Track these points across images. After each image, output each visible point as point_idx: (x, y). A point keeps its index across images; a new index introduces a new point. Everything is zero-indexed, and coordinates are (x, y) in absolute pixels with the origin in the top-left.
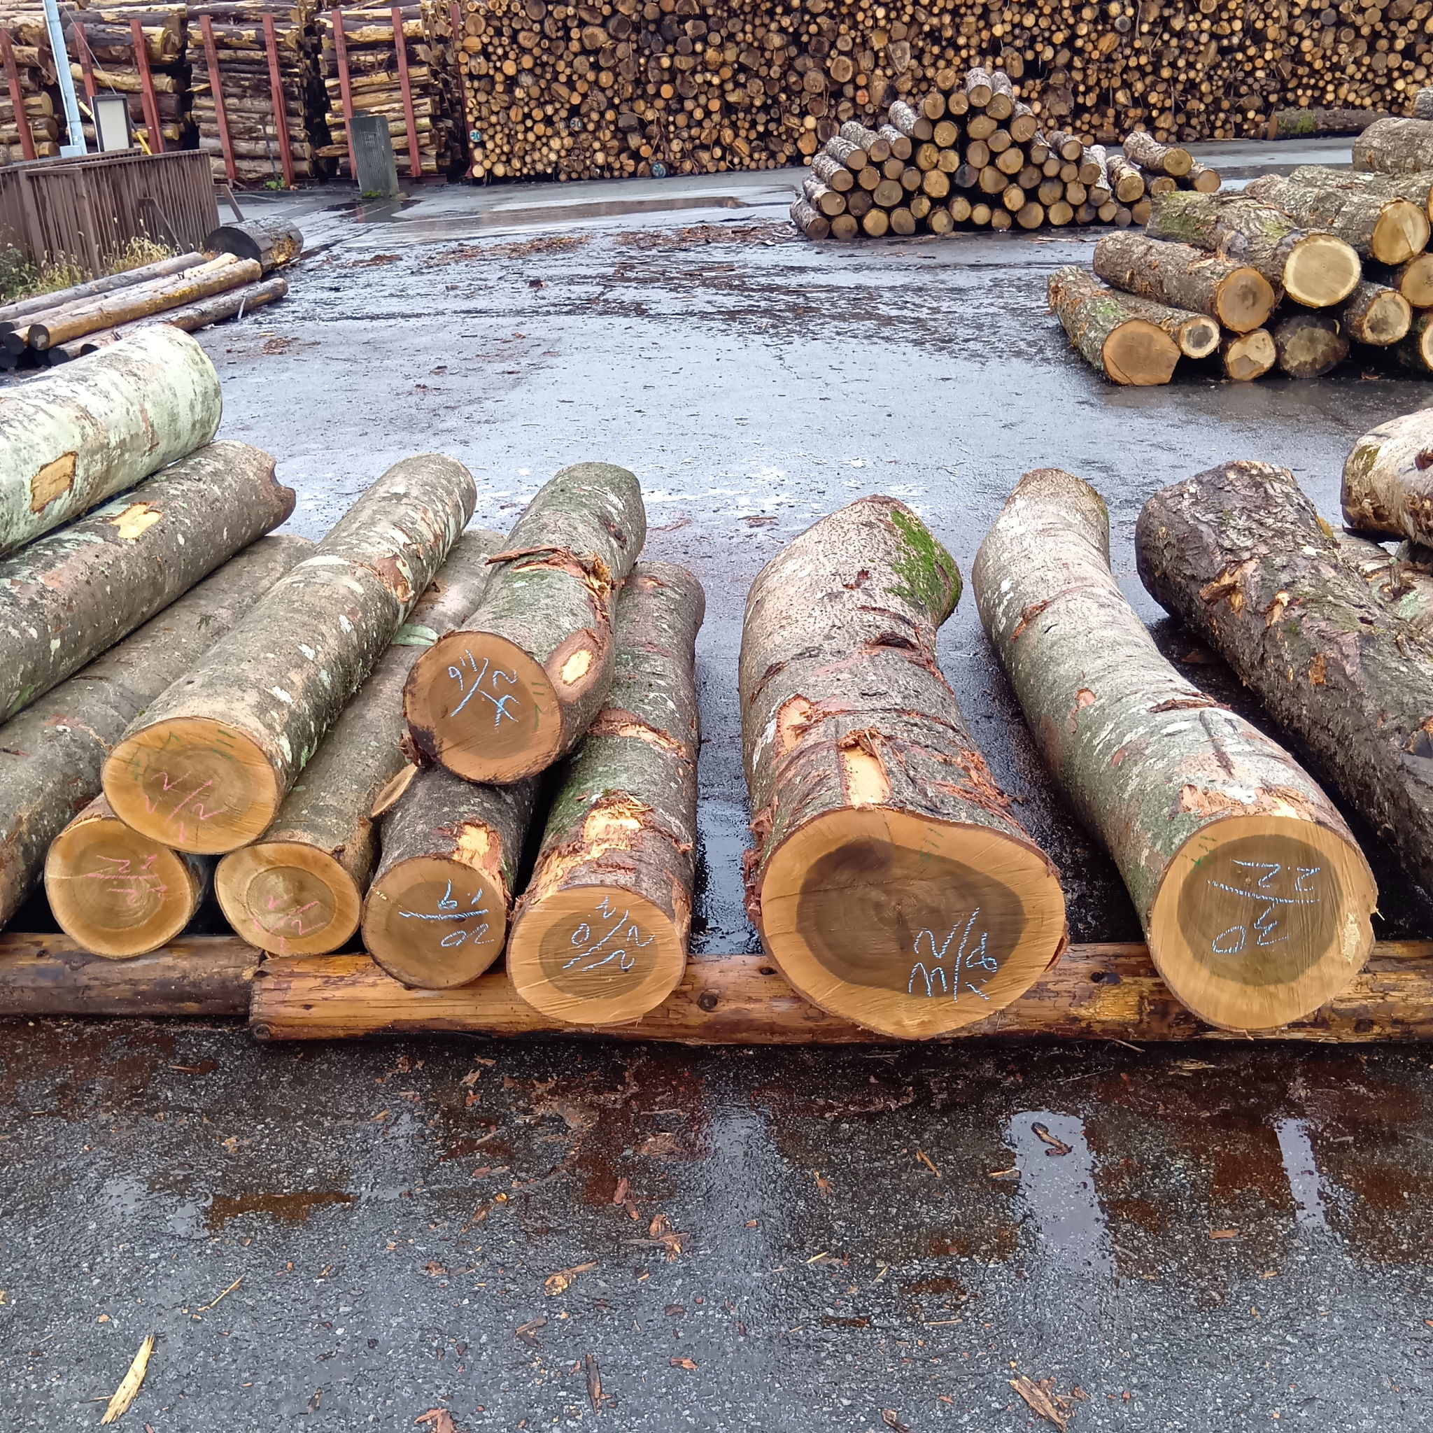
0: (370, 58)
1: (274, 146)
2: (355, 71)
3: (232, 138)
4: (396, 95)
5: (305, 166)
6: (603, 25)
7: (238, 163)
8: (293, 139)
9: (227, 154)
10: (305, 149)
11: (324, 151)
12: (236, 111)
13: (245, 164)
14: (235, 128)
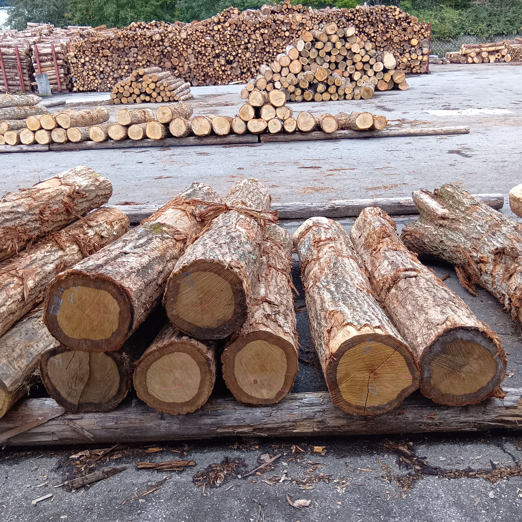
0: (46, 58)
1: (18, 82)
2: (41, 61)
3: (7, 80)
4: (54, 68)
5: (28, 88)
6: (109, 49)
7: (9, 87)
8: (24, 80)
10: (28, 83)
12: (9, 72)
13: (11, 87)
14: (8, 77)
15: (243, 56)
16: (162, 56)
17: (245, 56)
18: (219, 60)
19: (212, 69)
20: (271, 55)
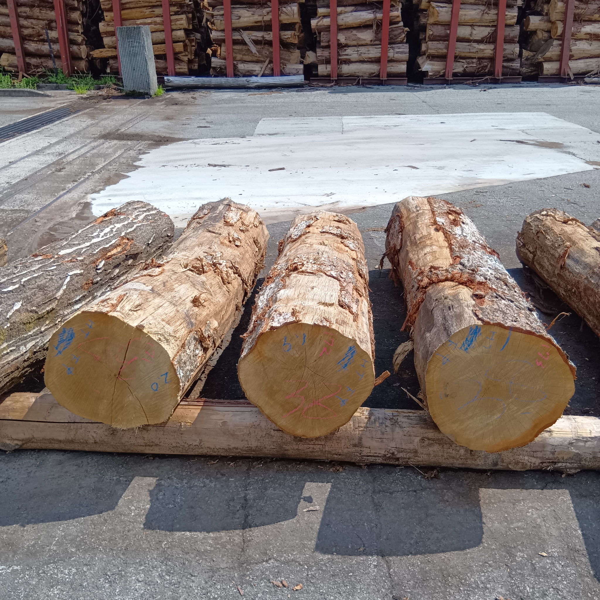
1: (56, 47)
3: (24, 39)
4: (158, 11)
5: (83, 64)
7: (28, 60)
8: (73, 42)
9: (19, 52)
10: (83, 50)
11: (97, 53)
12: (27, 17)
13: (33, 61)
14: (26, 32)
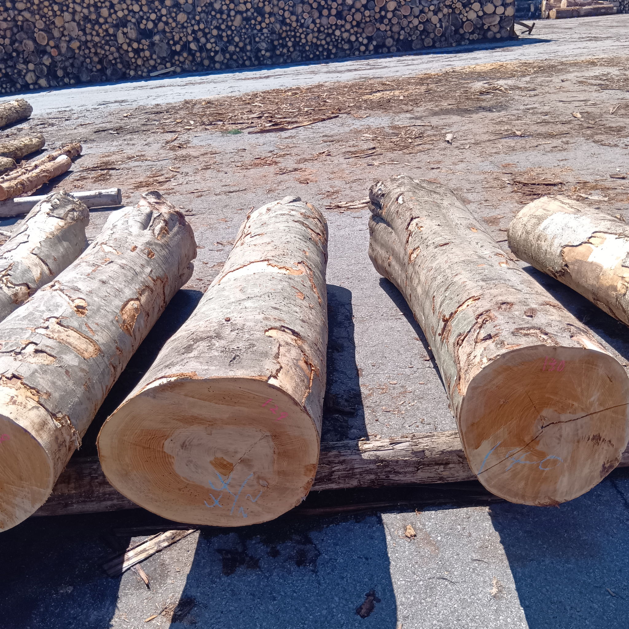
15: (170, 20)
16: (15, 30)
17: (175, 21)
18: (125, 30)
19: (113, 49)
20: (225, 17)
